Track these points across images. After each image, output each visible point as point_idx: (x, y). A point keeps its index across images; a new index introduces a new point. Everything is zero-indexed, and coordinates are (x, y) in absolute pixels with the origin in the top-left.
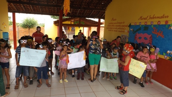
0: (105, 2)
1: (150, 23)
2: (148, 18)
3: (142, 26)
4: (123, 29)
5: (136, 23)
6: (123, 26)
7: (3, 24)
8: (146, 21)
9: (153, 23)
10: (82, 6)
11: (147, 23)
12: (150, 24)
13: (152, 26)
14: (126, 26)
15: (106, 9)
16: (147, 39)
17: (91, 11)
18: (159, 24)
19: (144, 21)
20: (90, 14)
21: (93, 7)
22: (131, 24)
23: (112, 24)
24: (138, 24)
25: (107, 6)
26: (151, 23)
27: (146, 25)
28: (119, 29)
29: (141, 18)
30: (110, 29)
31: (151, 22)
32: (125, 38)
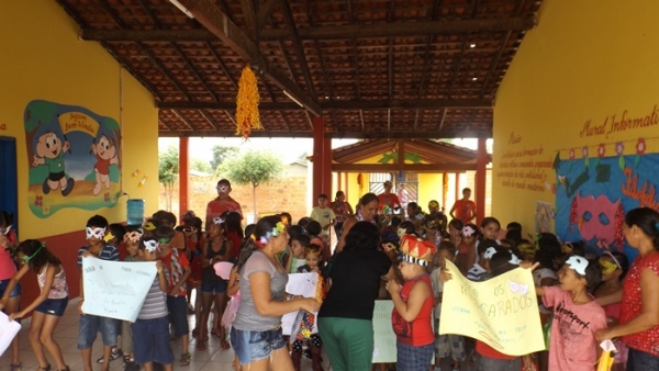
0: (483, 73)
1: (613, 146)
2: (608, 127)
3: (592, 160)
4: (539, 176)
5: (573, 150)
6: (540, 165)
7: (133, 175)
8: (601, 139)
9: (623, 147)
10: (396, 97)
11: (604, 151)
12: (615, 154)
13: (621, 163)
14: (547, 165)
15: (494, 97)
16: (608, 223)
17: (437, 111)
18: (642, 151)
19: (595, 140)
20: (439, 122)
21: (441, 97)
22: (561, 158)
23: (511, 156)
24: (579, 155)
25: (497, 86)
26: (616, 150)
27: (601, 157)
28: (529, 176)
29: (588, 130)
30: (506, 179)
31: (618, 144)
32: (546, 218)
